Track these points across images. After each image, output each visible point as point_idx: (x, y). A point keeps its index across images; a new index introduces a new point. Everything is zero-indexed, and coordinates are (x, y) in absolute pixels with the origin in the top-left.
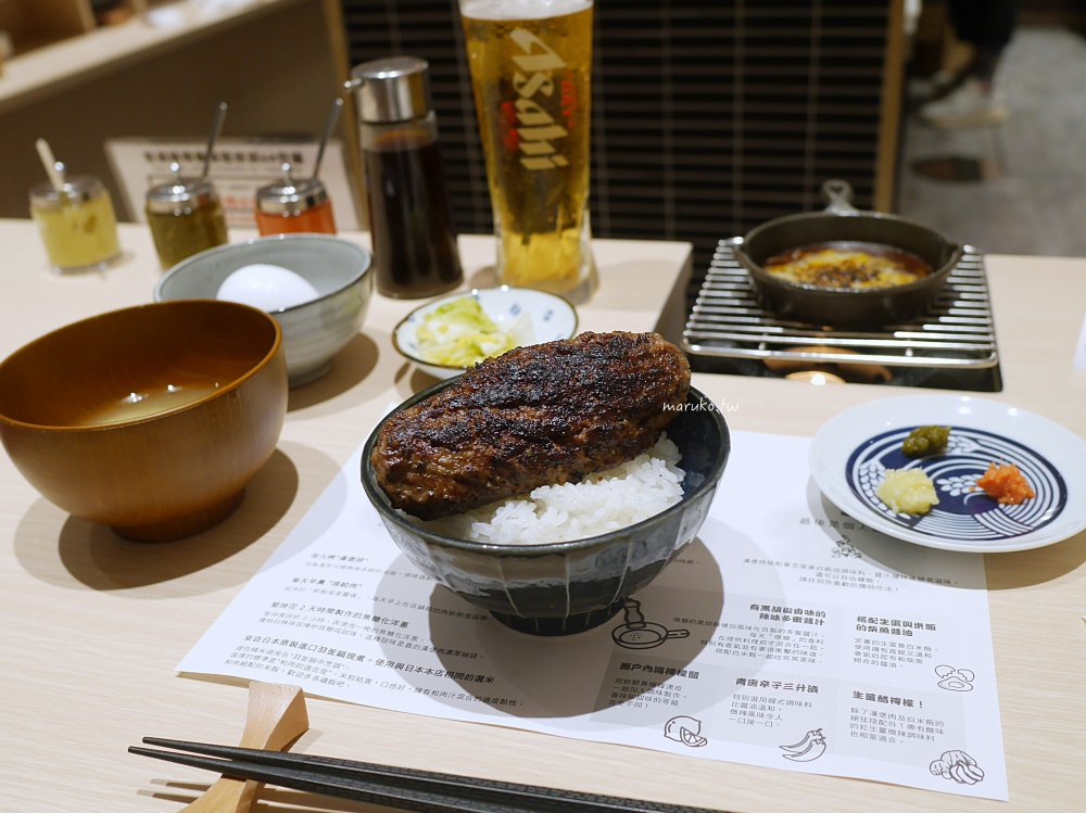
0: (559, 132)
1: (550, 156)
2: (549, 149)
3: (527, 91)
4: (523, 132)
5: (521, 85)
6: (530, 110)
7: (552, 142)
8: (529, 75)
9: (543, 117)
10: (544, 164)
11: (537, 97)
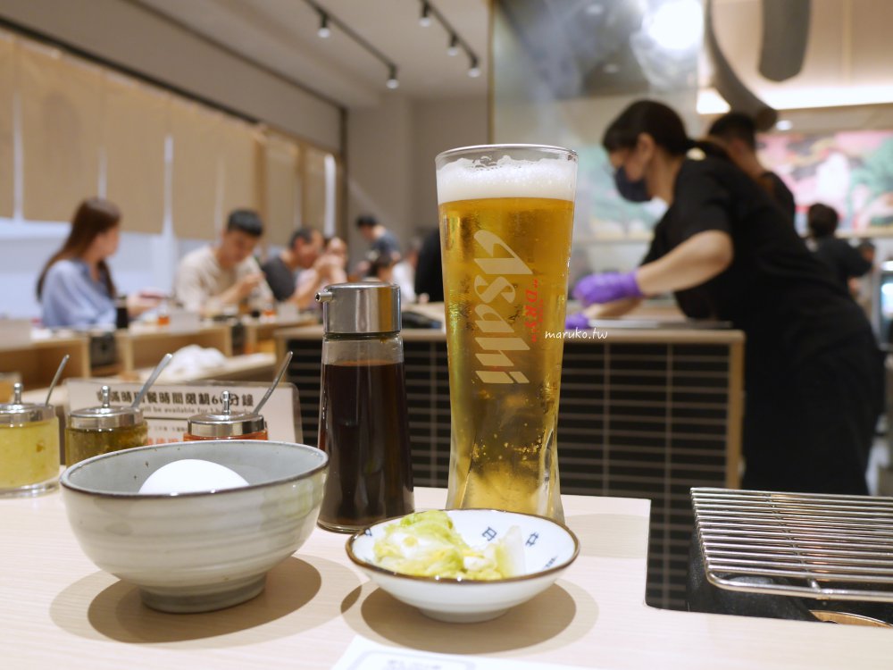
0: (520, 345)
1: (506, 370)
2: (507, 363)
3: (487, 297)
4: (479, 340)
5: (482, 289)
6: (488, 317)
7: (510, 354)
8: (490, 279)
9: (503, 326)
10: (501, 378)
11: (497, 302)
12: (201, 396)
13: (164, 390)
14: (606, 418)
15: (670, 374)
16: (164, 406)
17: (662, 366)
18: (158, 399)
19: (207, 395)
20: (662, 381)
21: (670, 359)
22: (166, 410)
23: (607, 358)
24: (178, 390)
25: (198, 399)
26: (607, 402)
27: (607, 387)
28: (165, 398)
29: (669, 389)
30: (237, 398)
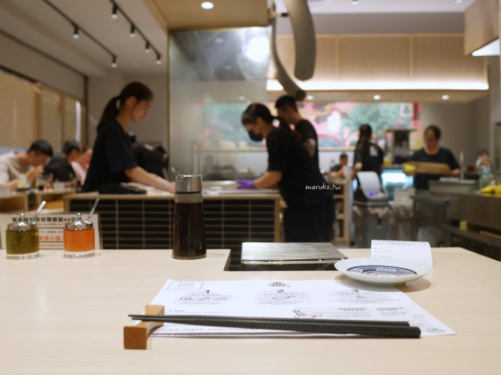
12: (59, 218)
13: (43, 216)
14: (223, 233)
15: (250, 213)
16: (43, 223)
17: (247, 209)
18: (40, 220)
19: (62, 218)
20: (246, 216)
21: (250, 206)
22: (44, 224)
23: (223, 206)
24: (49, 216)
25: (58, 220)
26: (223, 226)
27: (223, 219)
28: (43, 219)
29: (250, 219)
30: (75, 219)
